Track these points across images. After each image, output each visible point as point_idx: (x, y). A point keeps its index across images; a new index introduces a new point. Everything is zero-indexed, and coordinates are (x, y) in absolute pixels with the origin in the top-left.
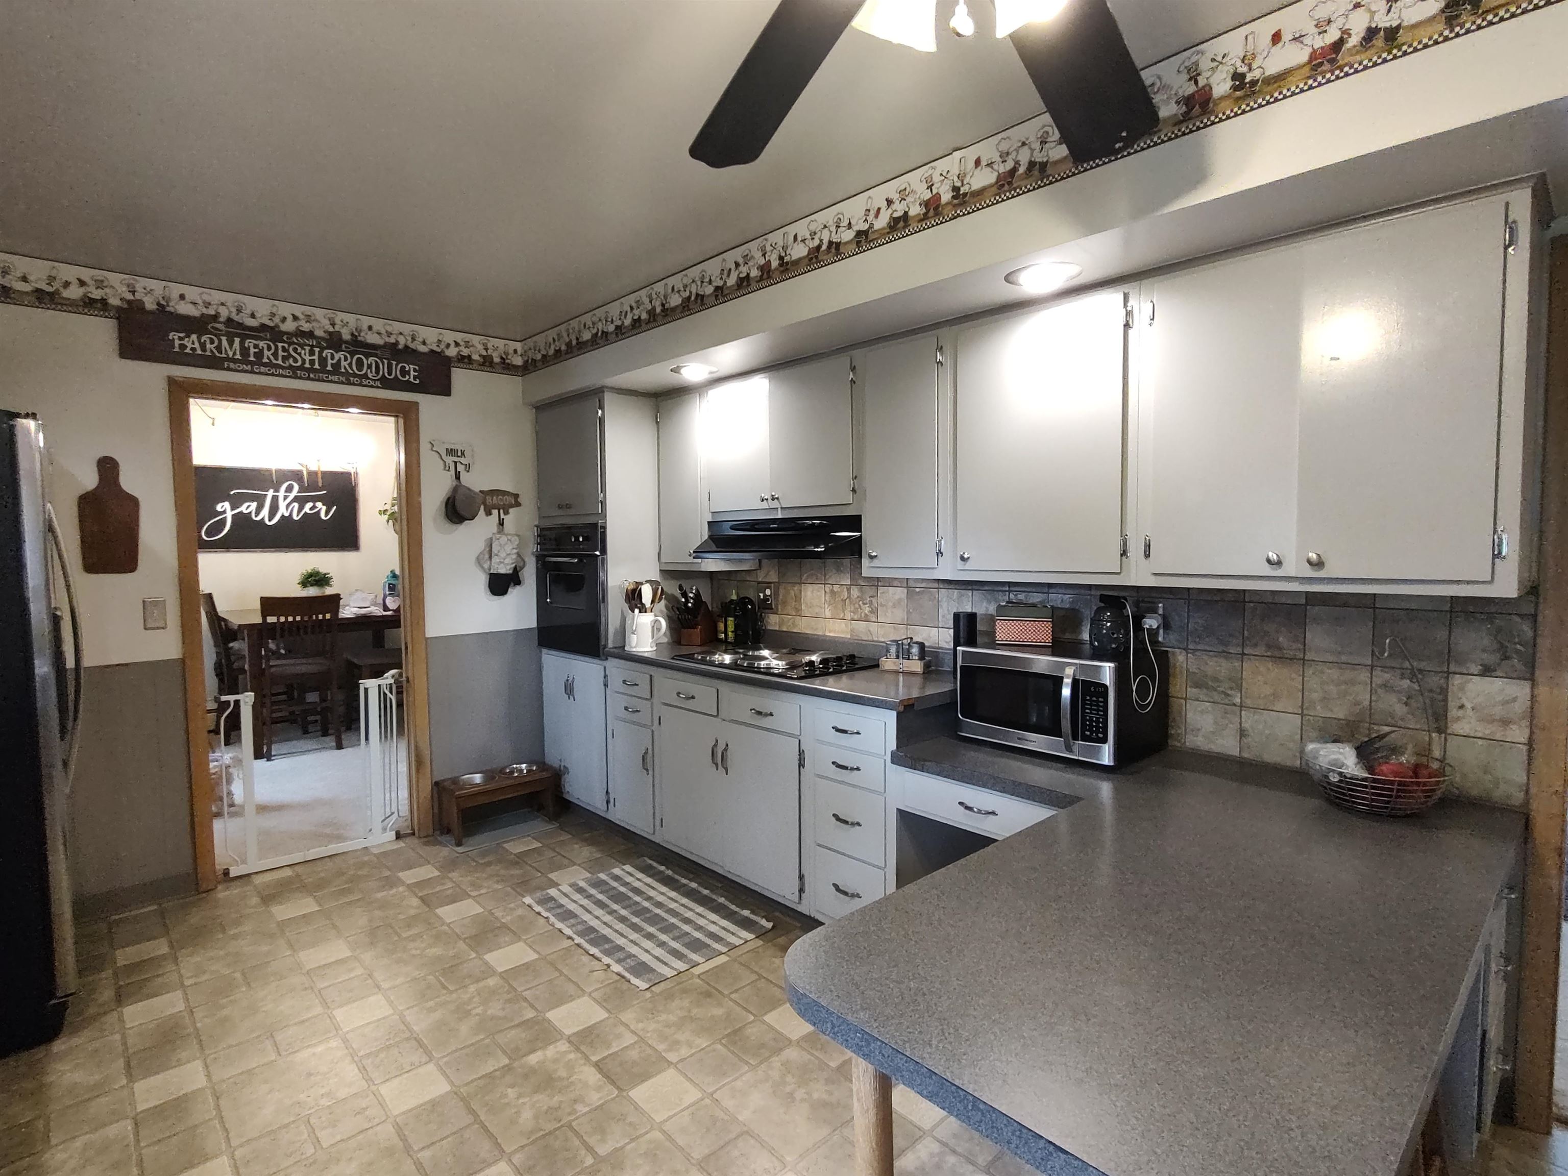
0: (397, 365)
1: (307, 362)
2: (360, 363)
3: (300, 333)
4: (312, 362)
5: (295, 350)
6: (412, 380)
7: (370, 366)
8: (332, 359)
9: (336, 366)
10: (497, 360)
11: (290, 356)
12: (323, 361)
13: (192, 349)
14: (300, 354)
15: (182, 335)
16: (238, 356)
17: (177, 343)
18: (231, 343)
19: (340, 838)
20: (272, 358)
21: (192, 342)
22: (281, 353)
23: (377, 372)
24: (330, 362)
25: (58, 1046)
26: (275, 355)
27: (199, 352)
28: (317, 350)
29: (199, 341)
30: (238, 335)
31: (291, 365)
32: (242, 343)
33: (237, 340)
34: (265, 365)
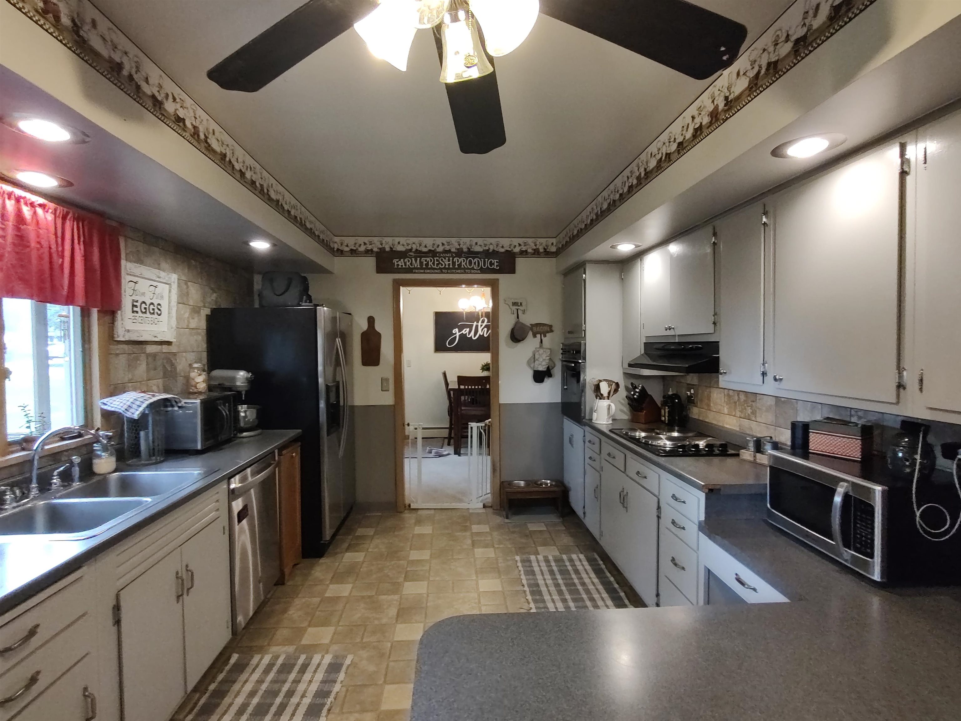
0: (488, 261)
1: (447, 265)
2: (470, 262)
3: (445, 252)
4: (449, 265)
5: (442, 260)
6: (495, 267)
7: (475, 263)
8: (458, 262)
9: (460, 265)
10: (541, 250)
11: (440, 263)
12: (454, 263)
13: (402, 266)
14: (443, 262)
15: (398, 260)
16: (419, 267)
17: (396, 263)
18: (416, 261)
19: (461, 501)
20: (432, 265)
21: (401, 263)
22: (436, 262)
23: (478, 265)
24: (457, 263)
25: (322, 560)
26: (434, 264)
27: (404, 267)
28: (451, 258)
29: (404, 262)
30: (419, 257)
31: (440, 267)
32: (420, 260)
33: (418, 259)
34: (429, 269)
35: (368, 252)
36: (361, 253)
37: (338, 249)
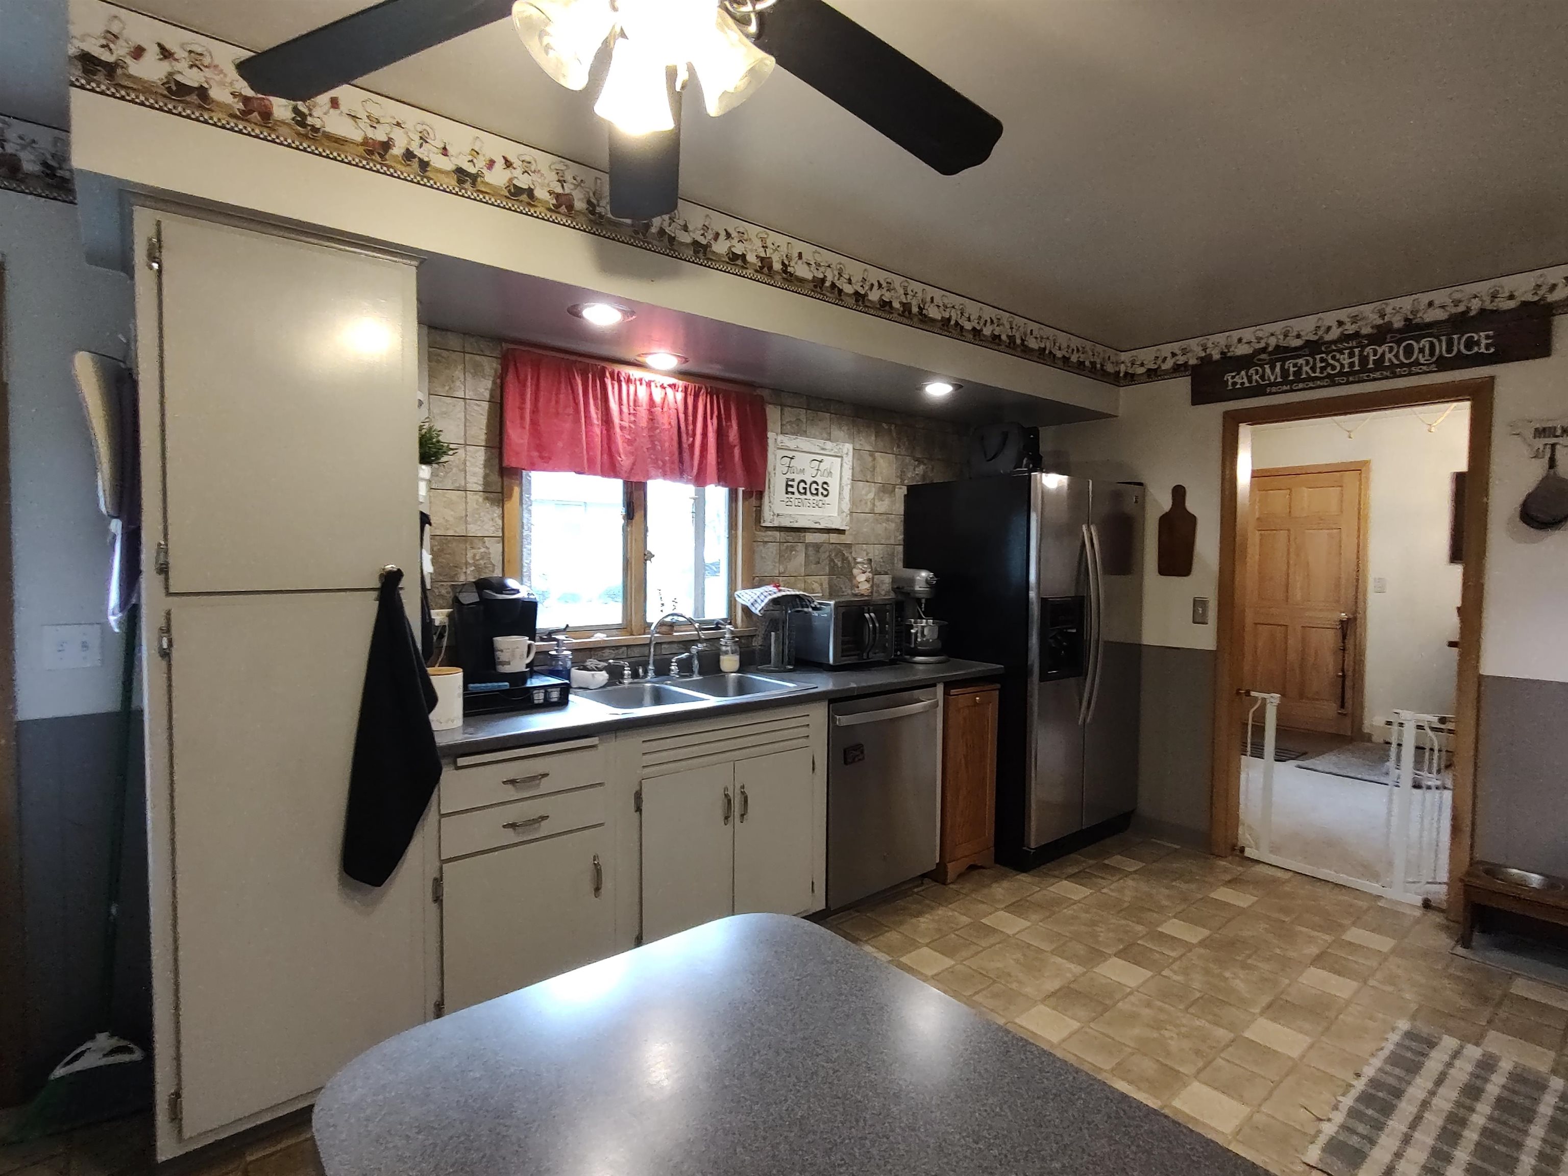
0: (1459, 339)
1: (1346, 366)
2: (1409, 351)
3: (1345, 338)
4: (1352, 365)
5: (1333, 358)
6: (1483, 350)
7: (1422, 350)
8: (1375, 355)
9: (1379, 363)
11: (1329, 364)
12: (1364, 360)
13: (1243, 384)
14: (1338, 361)
15: (1233, 374)
16: (1279, 380)
17: (1230, 381)
18: (1273, 369)
20: (1310, 372)
21: (1241, 379)
22: (1319, 365)
23: (1432, 353)
24: (1372, 358)
26: (1313, 369)
27: (1247, 385)
28: (1357, 351)
29: (1247, 375)
30: (1278, 360)
31: (1329, 374)
32: (1282, 367)
33: (1278, 365)
34: (1304, 381)
35: (1178, 369)
36: (1166, 372)
37: (1126, 373)
